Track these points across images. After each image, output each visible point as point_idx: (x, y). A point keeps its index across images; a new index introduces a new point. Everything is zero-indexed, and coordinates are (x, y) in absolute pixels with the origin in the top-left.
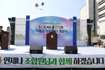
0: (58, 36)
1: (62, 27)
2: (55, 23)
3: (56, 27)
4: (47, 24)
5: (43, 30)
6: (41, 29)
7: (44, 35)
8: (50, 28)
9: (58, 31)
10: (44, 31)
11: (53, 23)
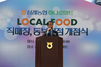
0: (64, 44)
1: (74, 22)
2: (56, 13)
3: (59, 22)
4: (36, 14)
5: (27, 30)
6: (22, 26)
7: (29, 41)
8: (44, 24)
9: (65, 31)
10: (29, 33)
11: (52, 12)
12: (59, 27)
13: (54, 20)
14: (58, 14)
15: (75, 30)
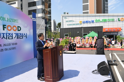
1: (19, 29)
2: (6, 19)
11: (4, 18)
12: (9, 32)
13: (5, 25)
14: (8, 21)
15: (20, 35)
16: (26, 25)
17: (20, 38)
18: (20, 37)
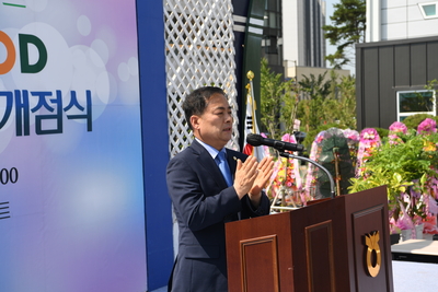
15: (42, 102)
16: (84, 25)
17: (39, 131)
18: (39, 119)
